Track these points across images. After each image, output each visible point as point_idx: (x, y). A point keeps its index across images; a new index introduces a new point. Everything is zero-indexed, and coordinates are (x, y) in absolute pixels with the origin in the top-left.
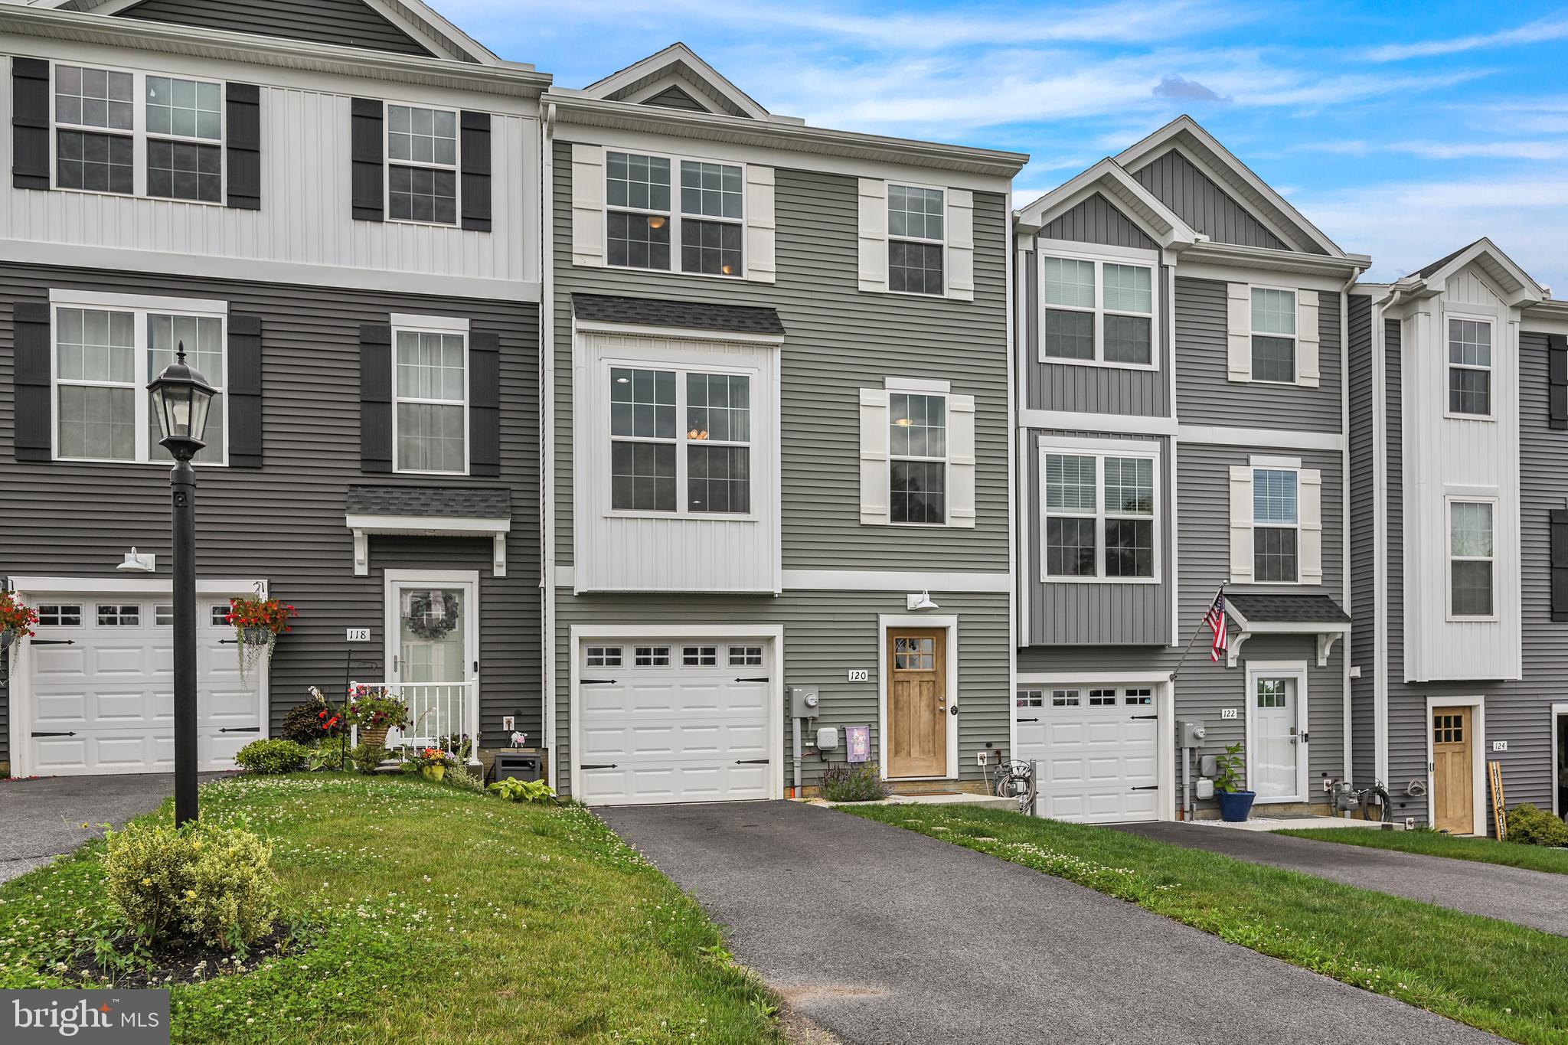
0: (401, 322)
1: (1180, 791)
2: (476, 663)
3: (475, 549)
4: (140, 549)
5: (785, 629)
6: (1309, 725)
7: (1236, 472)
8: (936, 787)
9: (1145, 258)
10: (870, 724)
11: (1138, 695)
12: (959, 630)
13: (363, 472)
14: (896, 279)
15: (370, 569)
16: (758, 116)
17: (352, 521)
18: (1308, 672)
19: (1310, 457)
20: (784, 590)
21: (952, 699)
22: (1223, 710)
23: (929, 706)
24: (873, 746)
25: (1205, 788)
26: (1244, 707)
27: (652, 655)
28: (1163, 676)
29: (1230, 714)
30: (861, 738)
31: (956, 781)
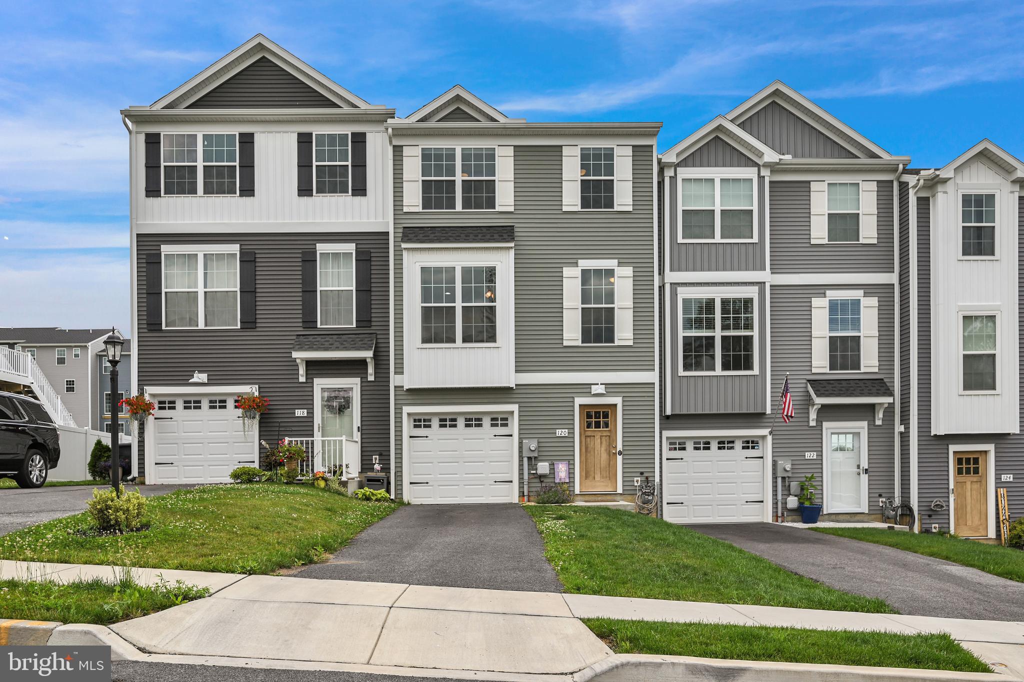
0: (321, 248)
1: (775, 504)
2: (359, 427)
3: (355, 367)
4: (200, 372)
5: (520, 407)
6: (869, 463)
7: (816, 302)
8: (609, 498)
9: (750, 173)
10: (569, 460)
11: (750, 444)
12: (623, 406)
13: (304, 328)
14: (585, 203)
15: (307, 379)
16: (502, 120)
17: (295, 355)
18: (869, 429)
19: (869, 289)
20: (516, 385)
21: (620, 447)
22: (806, 453)
23: (606, 450)
24: (571, 474)
25: (793, 502)
26: (822, 451)
27: (447, 422)
28: (765, 432)
29: (811, 456)
30: (563, 469)
31: (621, 494)
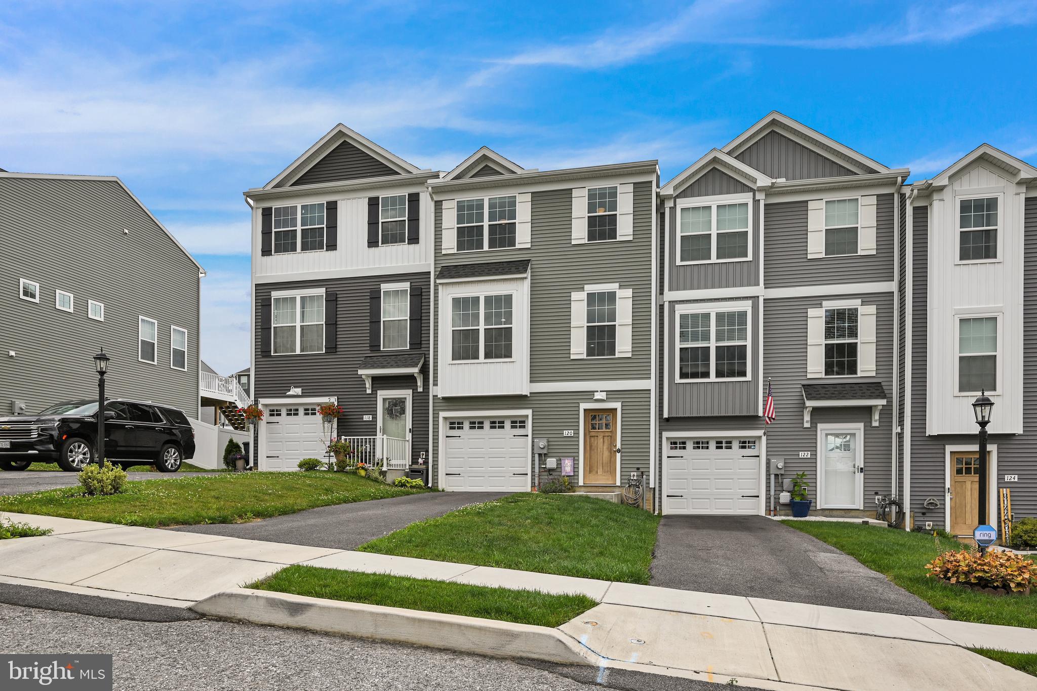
0: (385, 287)
1: (768, 499)
2: (410, 429)
3: (407, 381)
4: (295, 387)
5: (533, 412)
6: (865, 462)
7: (812, 312)
8: (608, 489)
9: (746, 198)
10: (574, 457)
11: (744, 444)
12: (622, 410)
13: (371, 351)
14: (591, 236)
15: (372, 391)
16: (519, 171)
17: (360, 372)
18: (865, 430)
19: (866, 298)
20: (530, 393)
21: (619, 446)
22: (800, 453)
23: (608, 448)
24: (575, 468)
25: (785, 497)
26: (816, 451)
27: (477, 424)
28: (759, 433)
29: (806, 455)
30: (569, 464)
31: (619, 486)
